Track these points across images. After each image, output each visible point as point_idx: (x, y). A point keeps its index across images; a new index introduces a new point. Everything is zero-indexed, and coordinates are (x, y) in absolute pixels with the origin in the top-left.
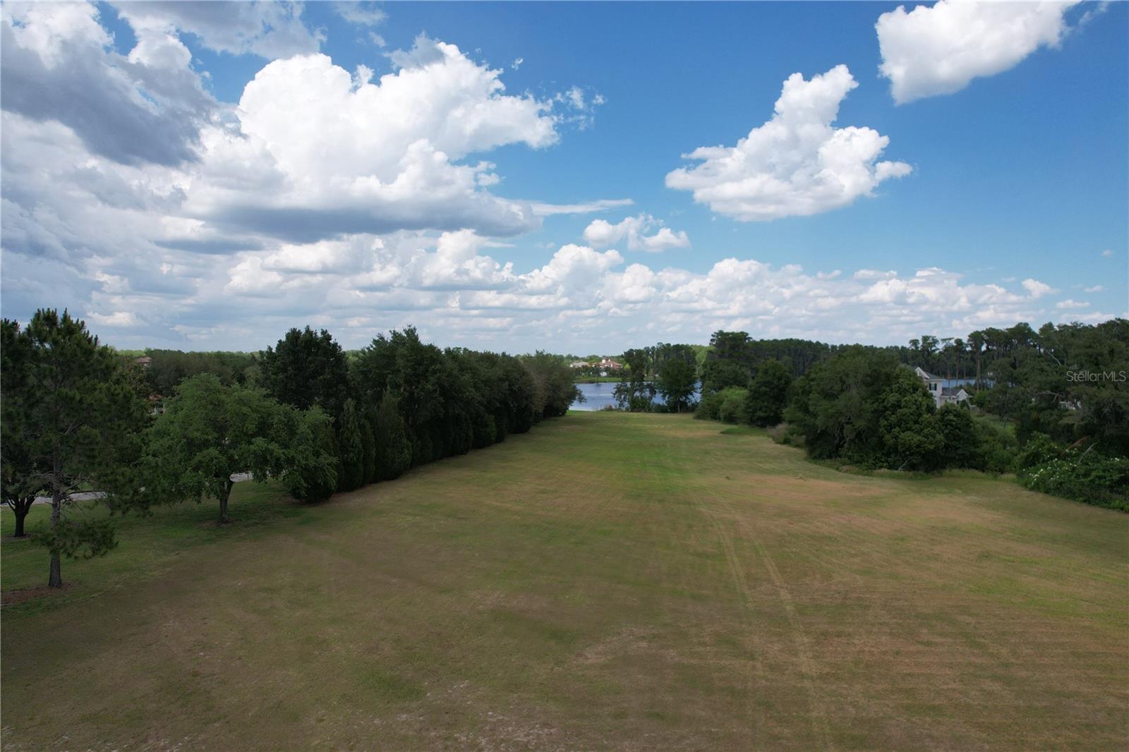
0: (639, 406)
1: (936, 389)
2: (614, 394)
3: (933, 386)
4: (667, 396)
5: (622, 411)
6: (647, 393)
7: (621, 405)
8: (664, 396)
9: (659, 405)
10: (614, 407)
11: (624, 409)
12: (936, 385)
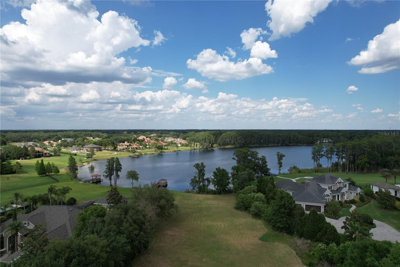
0: (203, 190)
1: (346, 187)
2: (190, 183)
3: (345, 185)
4: (216, 186)
5: (195, 193)
6: (206, 183)
7: (194, 189)
8: (215, 186)
9: (212, 190)
10: (190, 190)
11: (195, 191)
12: (346, 185)
